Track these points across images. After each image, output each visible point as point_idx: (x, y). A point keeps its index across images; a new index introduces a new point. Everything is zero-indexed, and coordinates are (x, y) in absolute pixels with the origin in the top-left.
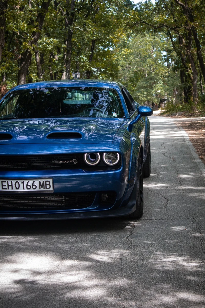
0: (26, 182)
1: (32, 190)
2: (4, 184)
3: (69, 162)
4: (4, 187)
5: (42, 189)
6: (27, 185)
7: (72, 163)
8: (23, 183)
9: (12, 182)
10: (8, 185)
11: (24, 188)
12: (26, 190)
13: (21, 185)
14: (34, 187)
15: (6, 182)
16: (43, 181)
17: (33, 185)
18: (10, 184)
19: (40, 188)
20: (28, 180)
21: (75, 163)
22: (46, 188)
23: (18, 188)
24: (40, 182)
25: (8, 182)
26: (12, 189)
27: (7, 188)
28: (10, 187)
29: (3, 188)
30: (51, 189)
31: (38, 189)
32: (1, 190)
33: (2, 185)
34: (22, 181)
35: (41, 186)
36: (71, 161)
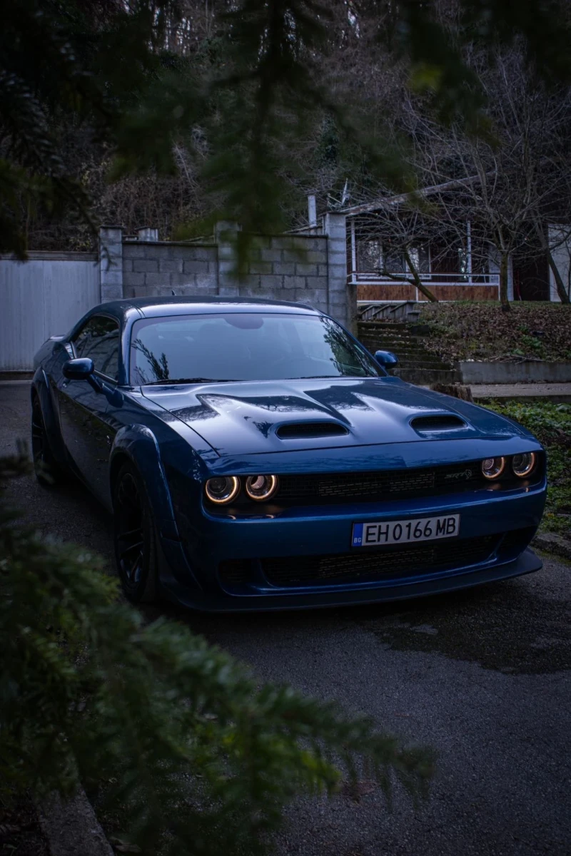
0: (414, 523)
1: (423, 538)
2: (371, 531)
3: (459, 476)
4: (370, 538)
5: (441, 536)
6: (416, 530)
7: (465, 476)
8: (409, 526)
9: (388, 526)
10: (380, 533)
11: (409, 538)
12: (413, 539)
13: (405, 530)
14: (428, 532)
15: (375, 527)
16: (445, 520)
17: (426, 529)
18: (384, 530)
19: (437, 534)
20: (418, 520)
22: (448, 533)
23: (397, 536)
24: (438, 521)
25: (380, 527)
26: (386, 540)
27: (376, 539)
28: (383, 537)
29: (367, 541)
30: (456, 533)
31: (433, 537)
32: (364, 544)
33: (368, 534)
34: (406, 522)
35: (439, 528)
36: (462, 474)
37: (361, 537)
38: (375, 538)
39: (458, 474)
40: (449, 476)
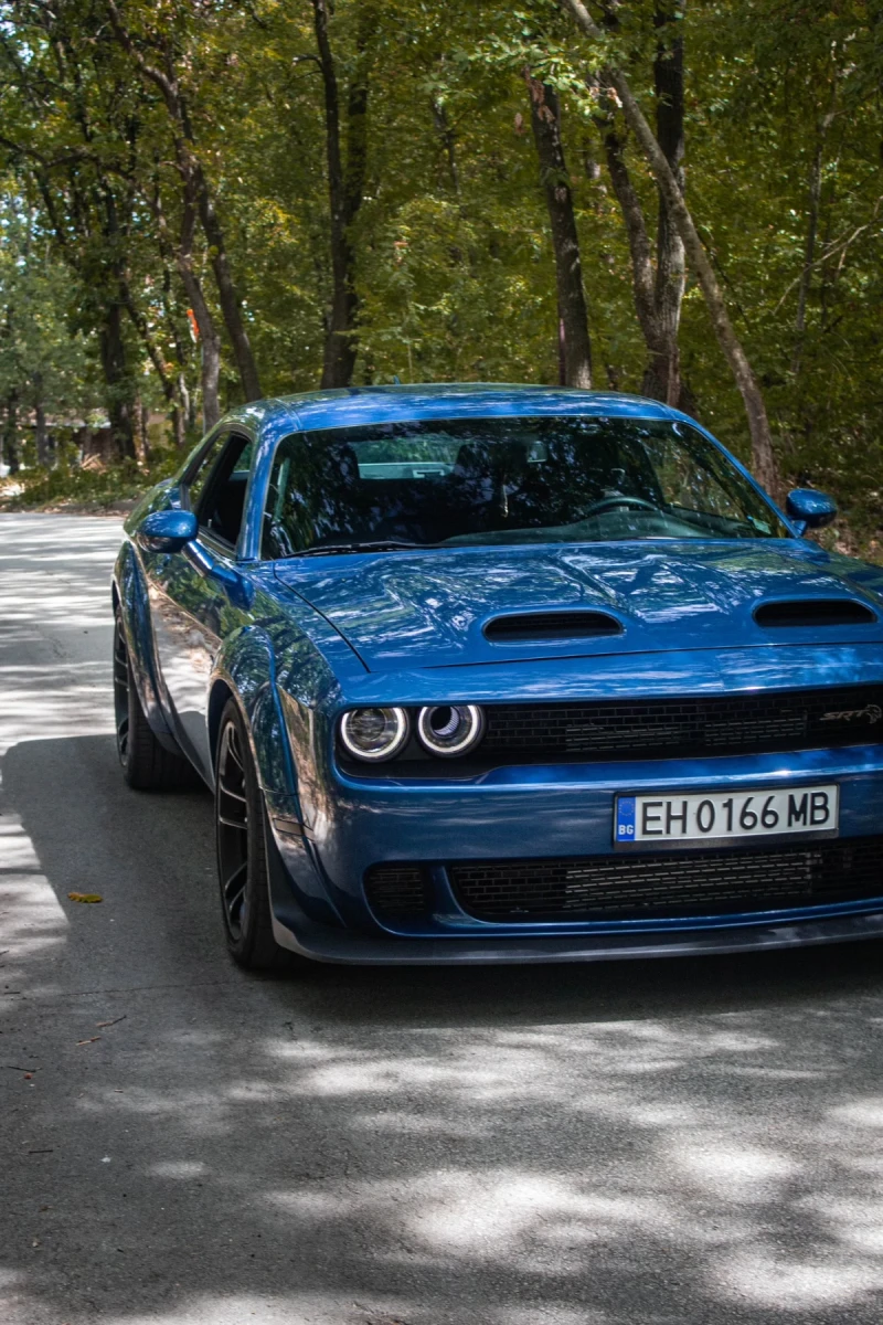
0: (739, 800)
1: (759, 831)
2: (651, 812)
3: (853, 717)
4: (651, 826)
5: (798, 827)
6: (744, 814)
7: (865, 718)
8: (729, 805)
9: (685, 804)
10: (670, 818)
11: (730, 828)
12: (738, 832)
13: (721, 814)
14: (770, 820)
15: (660, 804)
16: (805, 796)
17: (766, 813)
18: (677, 811)
19: (790, 824)
20: (749, 795)
21: (873, 720)
22: (813, 822)
23: (705, 826)
24: (791, 798)
25: (669, 804)
26: (684, 830)
27: (663, 829)
28: (676, 826)
29: (645, 832)
30: (831, 824)
31: (782, 828)
32: (639, 837)
33: (646, 819)
34: (725, 798)
35: (795, 813)
36: (860, 713)
37: (633, 824)
38: (660, 826)
39: (851, 713)
40: (830, 716)
